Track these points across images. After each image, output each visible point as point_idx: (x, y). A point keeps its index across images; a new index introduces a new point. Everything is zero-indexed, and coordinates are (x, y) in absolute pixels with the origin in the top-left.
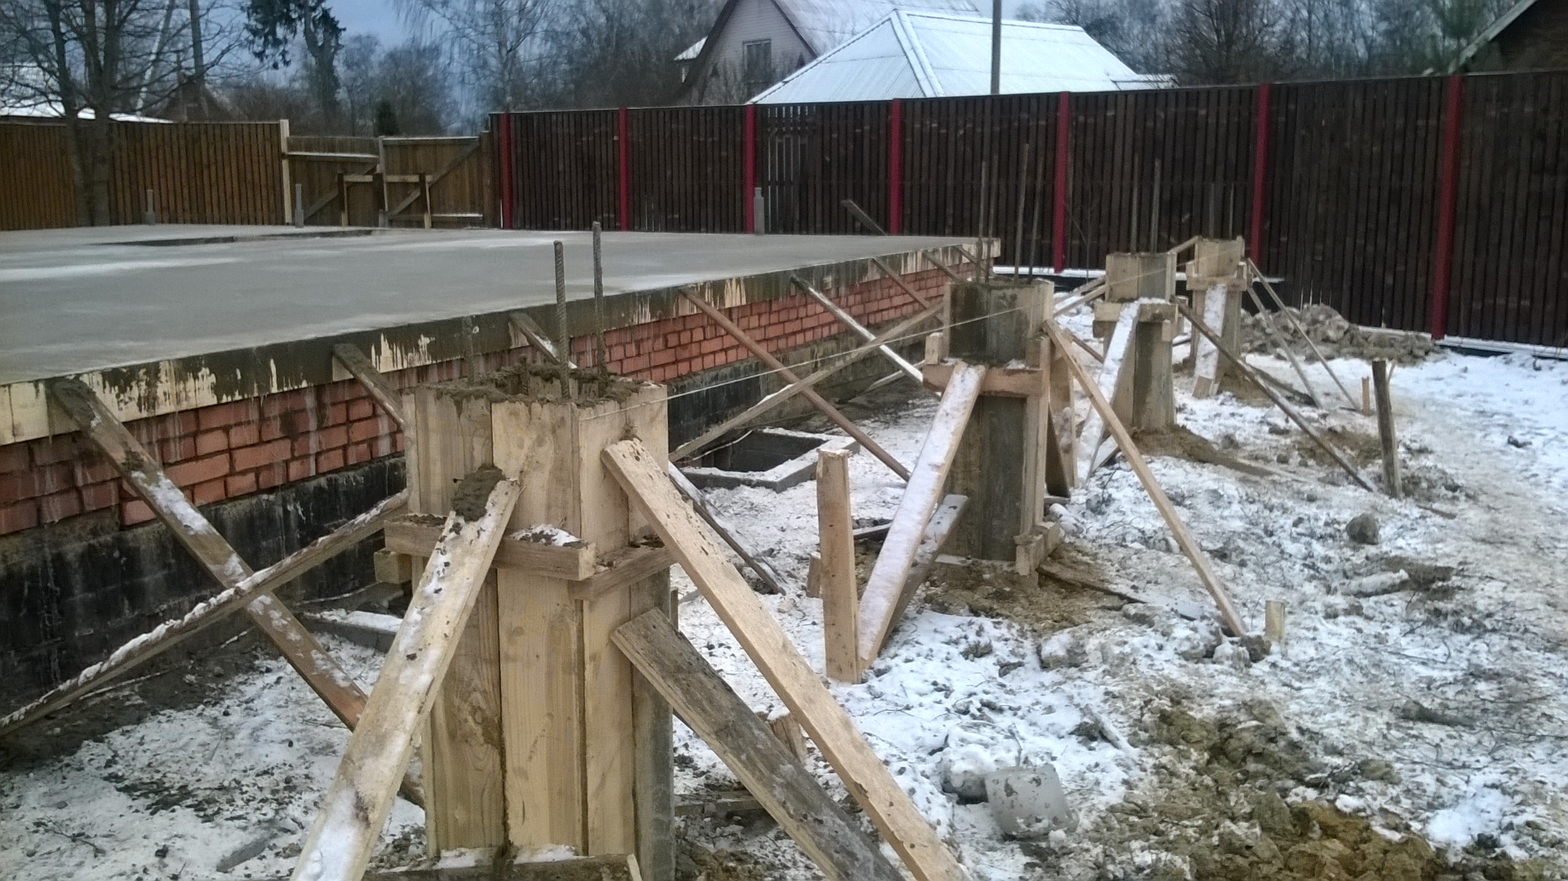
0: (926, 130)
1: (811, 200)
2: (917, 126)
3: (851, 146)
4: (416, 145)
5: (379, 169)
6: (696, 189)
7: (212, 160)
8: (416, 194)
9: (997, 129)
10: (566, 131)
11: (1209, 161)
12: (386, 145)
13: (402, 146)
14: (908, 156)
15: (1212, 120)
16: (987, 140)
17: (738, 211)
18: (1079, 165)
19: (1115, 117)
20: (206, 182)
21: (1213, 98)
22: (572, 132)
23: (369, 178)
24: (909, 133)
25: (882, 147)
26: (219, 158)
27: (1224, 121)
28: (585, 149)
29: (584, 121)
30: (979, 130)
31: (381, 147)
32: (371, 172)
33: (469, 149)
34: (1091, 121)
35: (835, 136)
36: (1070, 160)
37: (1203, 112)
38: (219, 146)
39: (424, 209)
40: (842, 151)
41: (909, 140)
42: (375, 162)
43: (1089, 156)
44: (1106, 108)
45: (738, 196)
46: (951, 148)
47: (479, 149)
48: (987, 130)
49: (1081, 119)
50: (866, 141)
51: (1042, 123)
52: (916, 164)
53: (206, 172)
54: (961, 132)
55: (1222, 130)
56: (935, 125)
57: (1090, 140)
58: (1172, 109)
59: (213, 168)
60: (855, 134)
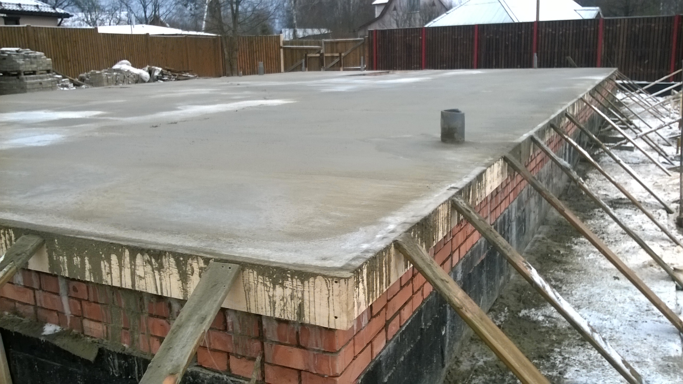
0: (547, 32)
1: (500, 58)
2: (543, 31)
3: (517, 38)
4: (337, 43)
5: (322, 51)
6: (453, 55)
7: (257, 49)
8: (337, 60)
9: (575, 31)
10: (400, 36)
11: (655, 42)
12: (325, 43)
13: (332, 43)
14: (540, 42)
15: (656, 28)
16: (571, 35)
17: (470, 63)
18: (606, 43)
19: (620, 27)
20: (255, 58)
21: (657, 20)
22: (403, 36)
23: (318, 55)
24: (540, 33)
25: (529, 39)
26: (260, 49)
27: (661, 28)
28: (408, 42)
29: (408, 32)
30: (568, 32)
31: (323, 44)
32: (319, 52)
33: (359, 43)
34: (611, 28)
35: (510, 35)
36: (603, 42)
37: (653, 25)
38: (259, 45)
39: (341, 66)
40: (513, 40)
41: (540, 36)
42: (320, 49)
43: (610, 41)
44: (617, 24)
45: (470, 57)
46: (557, 38)
47: (364, 43)
48: (571, 32)
49: (607, 27)
50: (523, 36)
51: (593, 29)
52: (543, 44)
53: (255, 54)
54: (561, 33)
55: (660, 31)
56: (550, 30)
57: (610, 35)
58: (642, 24)
59: (257, 52)
60: (518, 34)
